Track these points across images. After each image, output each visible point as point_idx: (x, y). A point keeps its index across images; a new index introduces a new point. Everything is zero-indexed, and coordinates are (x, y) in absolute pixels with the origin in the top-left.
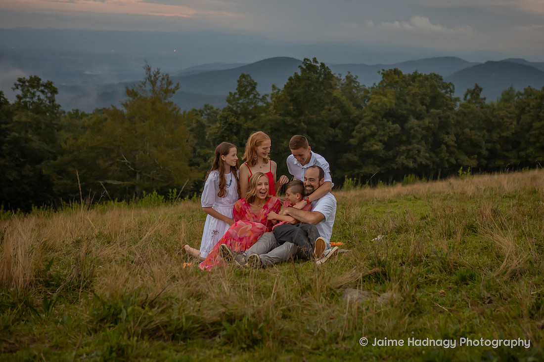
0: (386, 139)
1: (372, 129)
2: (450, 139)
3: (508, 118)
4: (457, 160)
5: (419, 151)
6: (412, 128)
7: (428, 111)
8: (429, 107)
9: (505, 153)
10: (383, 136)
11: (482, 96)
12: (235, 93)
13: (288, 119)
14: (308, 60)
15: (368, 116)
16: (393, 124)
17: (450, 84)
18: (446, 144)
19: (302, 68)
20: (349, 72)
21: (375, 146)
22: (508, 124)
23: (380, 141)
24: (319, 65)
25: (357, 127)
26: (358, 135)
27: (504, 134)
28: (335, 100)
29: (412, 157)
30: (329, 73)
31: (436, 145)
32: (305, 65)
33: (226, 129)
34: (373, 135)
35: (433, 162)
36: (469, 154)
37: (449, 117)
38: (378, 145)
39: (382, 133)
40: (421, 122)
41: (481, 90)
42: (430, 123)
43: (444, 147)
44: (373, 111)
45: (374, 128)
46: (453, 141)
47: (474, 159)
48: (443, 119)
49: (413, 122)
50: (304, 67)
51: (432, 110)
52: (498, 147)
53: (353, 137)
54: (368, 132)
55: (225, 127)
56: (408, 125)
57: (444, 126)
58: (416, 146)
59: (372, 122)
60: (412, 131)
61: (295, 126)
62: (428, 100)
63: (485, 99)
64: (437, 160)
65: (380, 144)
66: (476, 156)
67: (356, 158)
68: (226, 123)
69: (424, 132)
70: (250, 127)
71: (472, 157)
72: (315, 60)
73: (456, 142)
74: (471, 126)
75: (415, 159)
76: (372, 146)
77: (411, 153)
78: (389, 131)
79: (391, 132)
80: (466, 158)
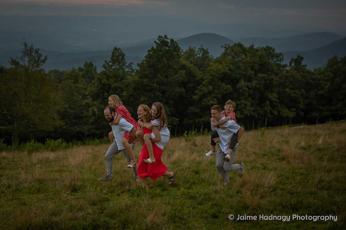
0: (219, 96)
1: (209, 89)
2: (273, 96)
3: (323, 80)
4: (279, 112)
5: (246, 105)
6: (241, 88)
7: (256, 75)
8: (256, 72)
9: (320, 107)
10: (218, 94)
11: (303, 63)
12: (110, 62)
13: (145, 81)
14: (162, 37)
15: (207, 79)
16: (226, 85)
17: (281, 54)
18: (269, 100)
19: (157, 43)
20: (202, 46)
21: (211, 101)
22: (324, 85)
23: (216, 98)
24: (169, 41)
25: (199, 87)
26: (200, 92)
27: (320, 93)
28: (183, 67)
29: (240, 110)
30: (177, 46)
31: (262, 101)
32: (159, 41)
33: (100, 88)
34: (210, 93)
35: (258, 114)
36: (289, 108)
37: (273, 79)
38: (213, 101)
39: (217, 92)
40: (249, 84)
41: (302, 59)
42: (256, 84)
43: (268, 102)
44: (211, 75)
45: (211, 88)
46: (275, 98)
47: (293, 111)
48: (268, 81)
49: (243, 83)
50: (159, 42)
51: (259, 75)
52: (315, 102)
53: (196, 94)
54: (206, 91)
55: (100, 87)
56: (238, 86)
57: (268, 86)
58: (243, 101)
59: (210, 83)
60: (241, 91)
61: (150, 86)
62: (257, 67)
63: (306, 66)
64: (261, 112)
65: (215, 100)
66: (294, 109)
67: (197, 110)
68: (101, 83)
69: (251, 91)
70: (117, 87)
71: (292, 110)
72: (166, 37)
73: (278, 98)
74: (291, 86)
75: (242, 111)
76: (209, 101)
77: (239, 106)
78: (222, 90)
79: (224, 91)
80: (287, 110)
